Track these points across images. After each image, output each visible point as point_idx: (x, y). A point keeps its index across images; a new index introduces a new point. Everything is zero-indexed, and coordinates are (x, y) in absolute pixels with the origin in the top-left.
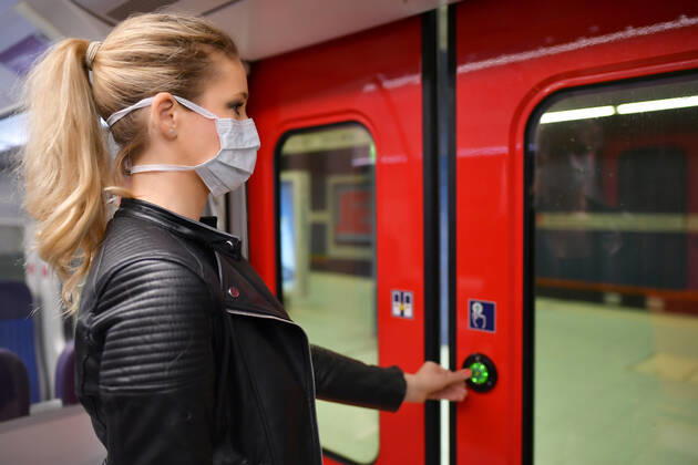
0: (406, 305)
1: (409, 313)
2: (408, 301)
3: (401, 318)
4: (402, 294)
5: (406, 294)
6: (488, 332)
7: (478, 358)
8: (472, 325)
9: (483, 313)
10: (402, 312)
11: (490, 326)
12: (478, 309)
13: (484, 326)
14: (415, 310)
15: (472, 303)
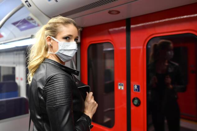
0: (122, 86)
1: (123, 88)
2: (122, 85)
3: (121, 90)
4: (121, 84)
5: (122, 84)
6: (138, 92)
7: (136, 98)
8: (134, 90)
9: (137, 87)
10: (121, 88)
11: (139, 91)
12: (136, 87)
13: (137, 90)
14: (124, 88)
15: (134, 85)
